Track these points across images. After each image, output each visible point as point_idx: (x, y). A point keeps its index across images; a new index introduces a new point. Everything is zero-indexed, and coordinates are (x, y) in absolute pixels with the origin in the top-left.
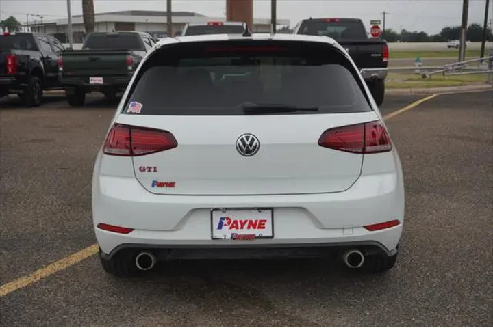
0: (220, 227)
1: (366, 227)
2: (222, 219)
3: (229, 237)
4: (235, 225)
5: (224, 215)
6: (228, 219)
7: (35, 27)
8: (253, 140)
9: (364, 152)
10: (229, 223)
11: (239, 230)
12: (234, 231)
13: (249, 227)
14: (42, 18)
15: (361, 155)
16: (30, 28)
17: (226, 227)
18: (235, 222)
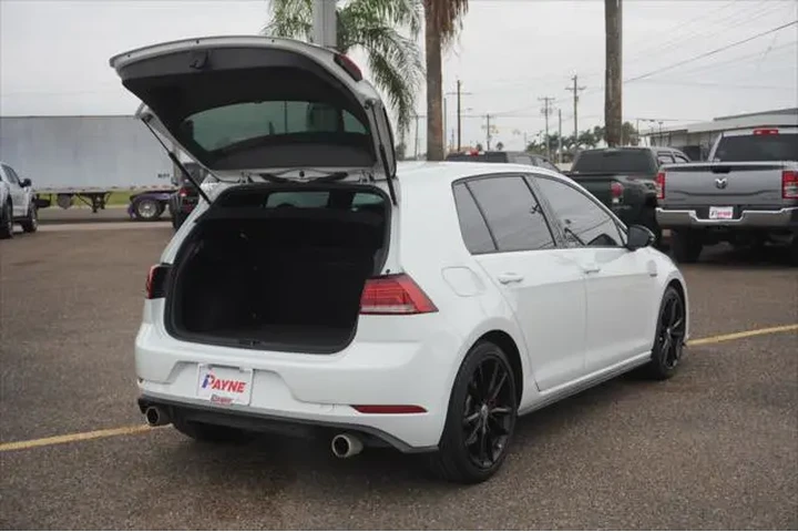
0: (204, 386)
1: (353, 406)
2: (208, 376)
3: (209, 398)
4: (217, 385)
5: (209, 372)
6: (212, 377)
7: (657, 137)
10: (213, 382)
11: (221, 391)
12: (216, 392)
13: (229, 389)
14: (660, 123)
16: (648, 139)
17: (209, 387)
18: (219, 381)
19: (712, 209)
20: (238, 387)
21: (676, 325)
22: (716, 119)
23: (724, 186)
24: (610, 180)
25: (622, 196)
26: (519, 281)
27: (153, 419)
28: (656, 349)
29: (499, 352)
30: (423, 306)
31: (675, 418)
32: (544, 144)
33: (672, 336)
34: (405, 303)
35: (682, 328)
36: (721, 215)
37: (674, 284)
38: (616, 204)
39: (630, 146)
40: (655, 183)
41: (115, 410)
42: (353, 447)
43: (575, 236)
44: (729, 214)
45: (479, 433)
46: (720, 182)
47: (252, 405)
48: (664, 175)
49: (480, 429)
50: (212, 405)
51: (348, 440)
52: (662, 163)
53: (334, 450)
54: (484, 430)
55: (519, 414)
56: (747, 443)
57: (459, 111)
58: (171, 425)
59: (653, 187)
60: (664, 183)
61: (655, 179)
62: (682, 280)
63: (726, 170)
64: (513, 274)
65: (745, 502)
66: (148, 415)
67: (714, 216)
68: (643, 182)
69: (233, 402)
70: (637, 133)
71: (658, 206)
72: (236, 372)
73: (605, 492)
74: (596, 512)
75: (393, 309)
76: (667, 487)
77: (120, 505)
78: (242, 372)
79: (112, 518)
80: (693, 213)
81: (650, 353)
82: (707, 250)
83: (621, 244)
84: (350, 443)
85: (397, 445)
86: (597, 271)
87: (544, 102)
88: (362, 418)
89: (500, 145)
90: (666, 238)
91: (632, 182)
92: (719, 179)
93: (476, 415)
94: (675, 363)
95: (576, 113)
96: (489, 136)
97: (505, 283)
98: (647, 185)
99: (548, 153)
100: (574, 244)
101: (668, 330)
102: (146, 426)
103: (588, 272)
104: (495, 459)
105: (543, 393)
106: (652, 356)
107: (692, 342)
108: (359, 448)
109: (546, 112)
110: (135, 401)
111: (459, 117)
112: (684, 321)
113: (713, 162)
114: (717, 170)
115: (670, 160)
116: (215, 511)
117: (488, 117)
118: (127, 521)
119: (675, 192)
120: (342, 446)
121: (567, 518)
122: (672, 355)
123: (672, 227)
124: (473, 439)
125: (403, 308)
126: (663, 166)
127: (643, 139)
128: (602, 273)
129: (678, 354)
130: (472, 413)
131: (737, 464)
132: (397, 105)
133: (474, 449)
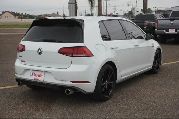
0: (32, 75)
2: (33, 73)
3: (33, 79)
4: (35, 76)
6: (34, 73)
7: (156, 12)
8: (41, 50)
9: (72, 56)
10: (34, 74)
12: (35, 77)
14: (157, 8)
15: (72, 57)
16: (154, 12)
17: (33, 76)
18: (36, 74)
19: (170, 30)
20: (41, 76)
21: (159, 60)
22: (172, 7)
23: (173, 24)
24: (144, 22)
25: (147, 26)
26: (117, 48)
27: (19, 84)
28: (153, 66)
29: (111, 67)
30: (90, 54)
31: (158, 84)
32: (128, 13)
33: (158, 62)
34: (85, 54)
35: (161, 60)
36: (172, 31)
37: (159, 49)
38: (145, 28)
39: (150, 14)
40: (155, 23)
41: (12, 81)
42: (71, 92)
43: (134, 36)
44: (174, 31)
45: (105, 88)
46: (172, 23)
47: (45, 81)
48: (157, 21)
49: (105, 87)
50: (34, 81)
51: (69, 90)
52: (157, 18)
53: (66, 93)
54: (106, 88)
55: (116, 83)
56: (176, 91)
57: (107, 5)
58: (25, 85)
59: (155, 24)
60: (157, 23)
61: (155, 22)
62: (161, 48)
63: (173, 20)
64: (115, 46)
65: (175, 107)
66: (18, 83)
67: (170, 32)
68: (152, 23)
69: (39, 80)
70: (152, 11)
71: (156, 29)
72: (41, 72)
73: (138, 104)
74: (135, 109)
75: (82, 55)
76: (155, 103)
77: (10, 106)
78: (42, 72)
79: (7, 110)
80: (165, 31)
81: (152, 67)
82: (168, 40)
83: (145, 39)
84: (70, 91)
85: (83, 92)
86: (138, 46)
87: (128, 3)
88: (73, 84)
89: (117, 14)
90: (158, 37)
91: (149, 23)
92: (172, 22)
93: (104, 84)
94: (158, 69)
95: (136, 5)
96: (114, 11)
97: (113, 49)
98: (153, 23)
99: (129, 15)
100: (133, 38)
101: (157, 61)
102: (18, 86)
103: (135, 46)
104: (109, 95)
105: (123, 78)
106: (152, 68)
107: (163, 64)
108: (73, 92)
109: (129, 5)
110: (15, 79)
111: (107, 6)
112: (161, 59)
113: (170, 17)
114: (171, 20)
115: (159, 17)
116: (34, 108)
117: (114, 6)
118: (11, 111)
119: (160, 25)
120: (68, 92)
121: (128, 111)
122: (158, 67)
123: (159, 34)
124: (103, 90)
125: (84, 55)
126: (157, 19)
127: (153, 12)
128: (139, 46)
129: (159, 67)
130: (103, 83)
131: (173, 96)
132: (90, 3)
133: (103, 93)
